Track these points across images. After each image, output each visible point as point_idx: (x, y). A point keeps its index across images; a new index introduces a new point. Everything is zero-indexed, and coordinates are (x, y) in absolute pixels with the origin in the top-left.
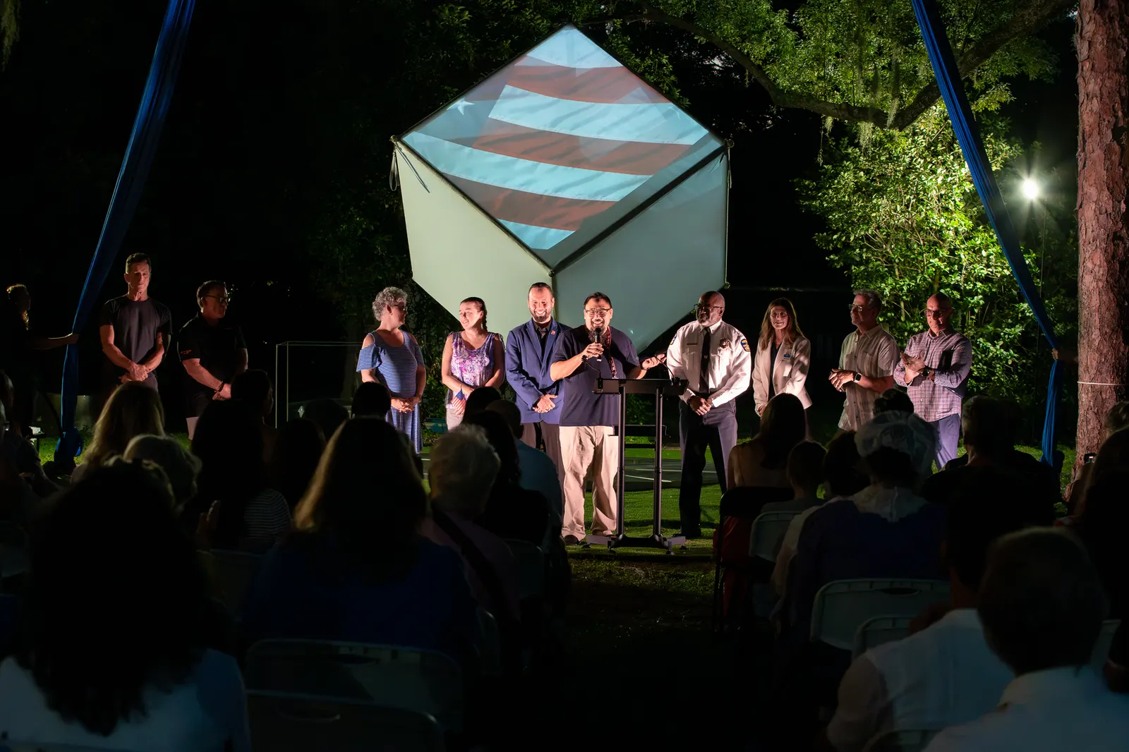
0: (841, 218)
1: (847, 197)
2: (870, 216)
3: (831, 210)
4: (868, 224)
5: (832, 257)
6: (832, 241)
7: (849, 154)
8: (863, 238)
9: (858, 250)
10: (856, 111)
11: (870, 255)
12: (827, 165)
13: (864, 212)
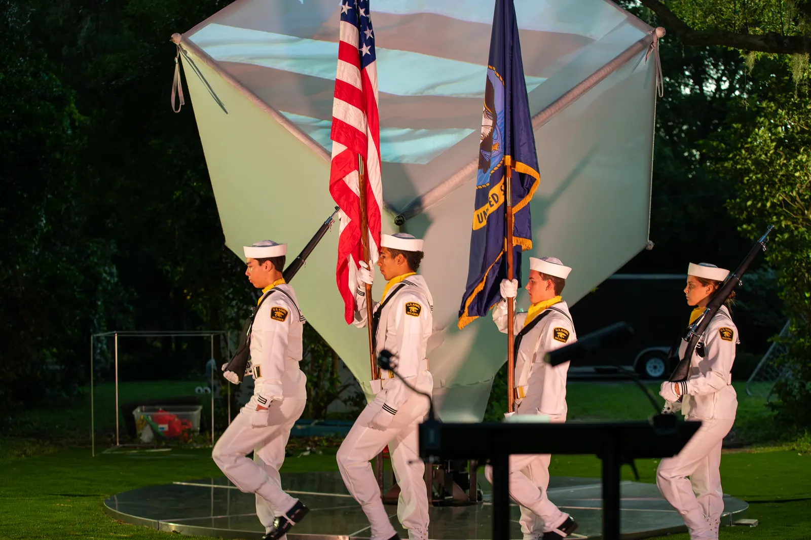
0: (758, 181)
1: (764, 156)
2: (793, 176)
3: (747, 171)
4: (791, 184)
5: (745, 226)
6: (746, 208)
7: (764, 108)
8: (781, 203)
9: (775, 217)
10: (786, 40)
11: (789, 223)
12: (736, 124)
13: (787, 171)
